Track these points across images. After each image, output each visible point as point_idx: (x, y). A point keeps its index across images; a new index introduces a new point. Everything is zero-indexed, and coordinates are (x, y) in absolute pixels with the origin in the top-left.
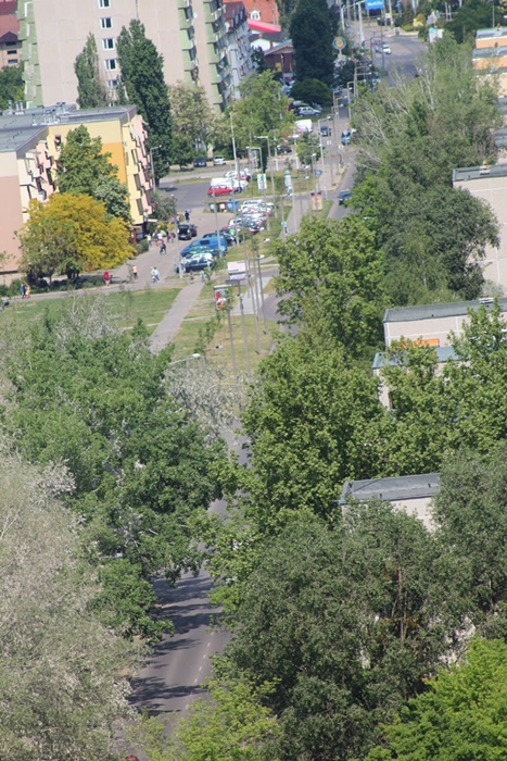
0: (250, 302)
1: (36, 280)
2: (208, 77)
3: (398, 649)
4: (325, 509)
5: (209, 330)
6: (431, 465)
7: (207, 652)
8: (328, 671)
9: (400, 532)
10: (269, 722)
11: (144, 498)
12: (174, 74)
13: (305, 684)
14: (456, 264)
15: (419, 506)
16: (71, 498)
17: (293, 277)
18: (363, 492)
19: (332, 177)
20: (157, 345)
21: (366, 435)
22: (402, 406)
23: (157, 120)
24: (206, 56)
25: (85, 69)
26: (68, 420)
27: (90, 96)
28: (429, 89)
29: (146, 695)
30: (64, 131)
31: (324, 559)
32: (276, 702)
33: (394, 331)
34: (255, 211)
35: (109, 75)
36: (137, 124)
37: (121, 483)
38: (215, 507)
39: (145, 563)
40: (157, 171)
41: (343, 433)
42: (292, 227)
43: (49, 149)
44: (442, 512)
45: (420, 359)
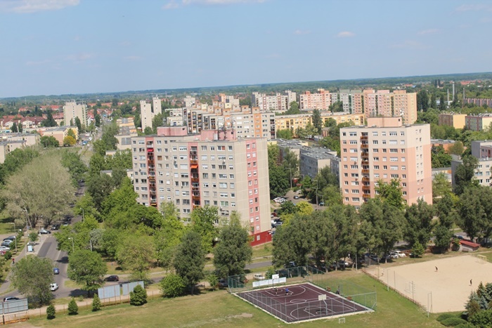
0: (90, 149)
1: (64, 146)
2: (85, 123)
3: (107, 190)
4: (99, 174)
5: (85, 152)
6: (111, 169)
7: (84, 189)
8: (99, 192)
9: (107, 177)
10: (91, 198)
11: (76, 172)
12: (82, 122)
13: (96, 194)
14: (114, 146)
15: (110, 174)
16: (68, 172)
17: (95, 146)
18: (103, 172)
19: (100, 135)
20: (79, 154)
21: (104, 165)
22: (108, 162)
23: (79, 128)
24: (85, 121)
25: (71, 122)
26: (69, 162)
27: (72, 125)
28: (109, 125)
29: (77, 194)
30: (69, 129)
31: (98, 179)
32: (92, 196)
33: (107, 153)
34: (91, 139)
35: (74, 122)
36: (77, 128)
37: (75, 170)
38: (85, 173)
39: (77, 179)
40: (79, 134)
41: (101, 165)
42: (95, 141)
43: (67, 131)
44: (112, 174)
45: (110, 157)
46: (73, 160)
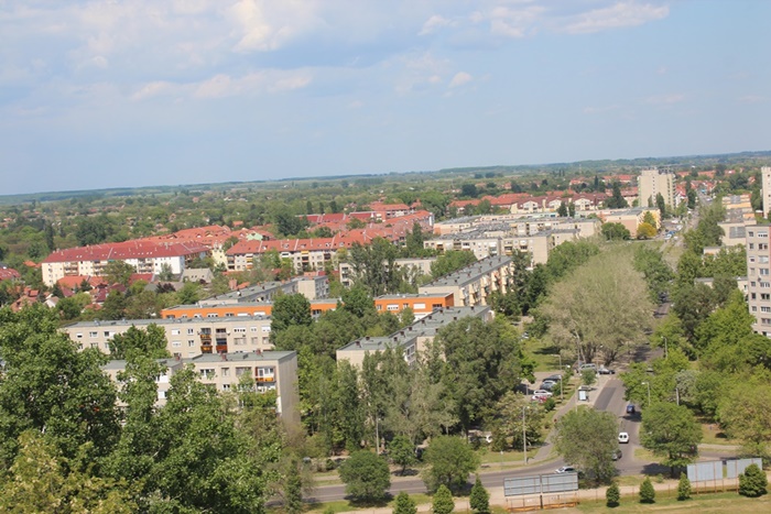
0: (678, 244)
1: (638, 238)
2: (672, 203)
3: (704, 309)
4: (692, 283)
5: (670, 249)
6: (712, 276)
7: (668, 307)
8: (691, 313)
9: (706, 288)
10: (679, 320)
11: (656, 279)
12: (666, 202)
13: (686, 314)
14: (717, 239)
15: (709, 283)
16: (644, 279)
17: (687, 240)
18: (699, 280)
19: (694, 222)
20: (660, 251)
21: (700, 270)
22: (707, 265)
23: (662, 210)
24: (672, 199)
25: (650, 200)
26: (645, 264)
27: (650, 205)
28: (711, 206)
29: (656, 314)
30: (645, 211)
31: (691, 292)
32: (681, 317)
33: (705, 251)
34: (680, 227)
35: (654, 201)
36: (659, 211)
37: (654, 276)
38: (670, 281)
39: (657, 290)
40: (662, 220)
41: (696, 269)
42: (686, 231)
43: (642, 215)
44: (714, 285)
45: (711, 256)
46: (652, 260)
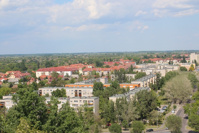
1: (189, 71)
5: (198, 74)
7: (196, 89)
11: (193, 82)
12: (197, 62)
16: (190, 82)
20: (195, 74)
23: (196, 64)
25: (193, 61)
26: (191, 78)
27: (193, 62)
29: (193, 91)
30: (191, 64)
35: (194, 61)
37: (193, 81)
38: (197, 83)
39: (194, 85)
40: (196, 66)
43: (191, 65)
46: (193, 77)
